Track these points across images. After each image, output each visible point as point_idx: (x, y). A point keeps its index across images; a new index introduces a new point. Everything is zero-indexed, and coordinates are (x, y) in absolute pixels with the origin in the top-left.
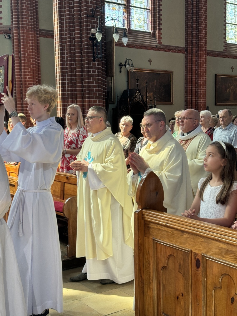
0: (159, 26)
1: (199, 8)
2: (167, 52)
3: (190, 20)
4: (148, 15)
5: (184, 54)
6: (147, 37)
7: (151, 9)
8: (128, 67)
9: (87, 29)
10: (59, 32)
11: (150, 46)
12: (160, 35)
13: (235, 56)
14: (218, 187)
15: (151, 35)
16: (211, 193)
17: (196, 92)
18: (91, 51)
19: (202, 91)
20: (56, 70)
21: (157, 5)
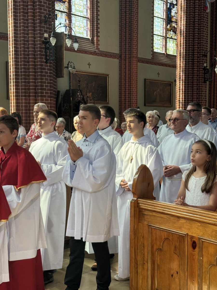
0: (97, 34)
1: (131, 20)
2: (104, 57)
3: (124, 30)
4: (87, 23)
5: (119, 60)
6: (87, 42)
7: (89, 18)
8: (70, 69)
9: (40, 33)
10: (13, 35)
11: (89, 51)
12: (98, 42)
13: (161, 63)
14: (202, 178)
15: (90, 41)
16: (196, 183)
17: (129, 94)
18: (44, 53)
19: (134, 93)
20: (10, 70)
21: (95, 14)
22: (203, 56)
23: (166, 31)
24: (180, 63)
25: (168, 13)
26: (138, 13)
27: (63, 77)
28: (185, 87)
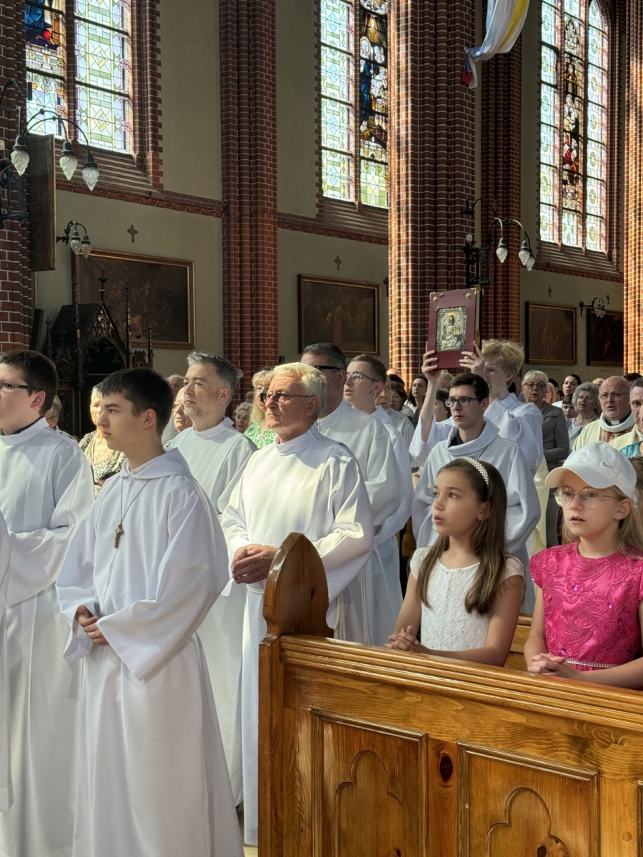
0: (155, 142)
1: (255, 104)
2: (177, 210)
4: (124, 110)
5: (221, 219)
6: (124, 166)
7: (131, 95)
8: (74, 245)
11: (132, 192)
12: (158, 166)
13: (345, 230)
14: (467, 568)
15: (133, 163)
17: (252, 318)
19: (267, 315)
21: (149, 86)
22: (462, 213)
23: (358, 139)
24: (399, 232)
25: (363, 88)
26: (274, 85)
27: (54, 269)
28: (414, 300)
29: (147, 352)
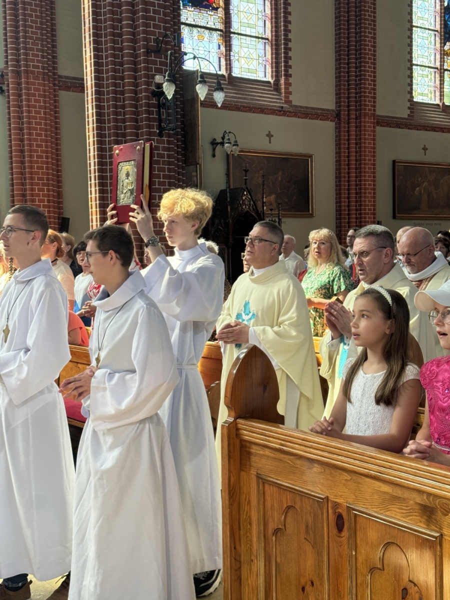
0: (286, 71)
1: (360, 37)
2: (302, 118)
3: (344, 59)
4: (265, 50)
5: (334, 123)
6: (264, 90)
7: (270, 39)
8: (227, 147)
9: (147, 76)
10: (93, 82)
11: (269, 108)
12: (288, 88)
13: (430, 125)
15: (271, 87)
17: (356, 193)
18: (155, 116)
19: (367, 191)
20: (90, 153)
21: (282, 30)
23: (443, 56)
25: (446, 18)
26: (375, 21)
29: (277, 220)
